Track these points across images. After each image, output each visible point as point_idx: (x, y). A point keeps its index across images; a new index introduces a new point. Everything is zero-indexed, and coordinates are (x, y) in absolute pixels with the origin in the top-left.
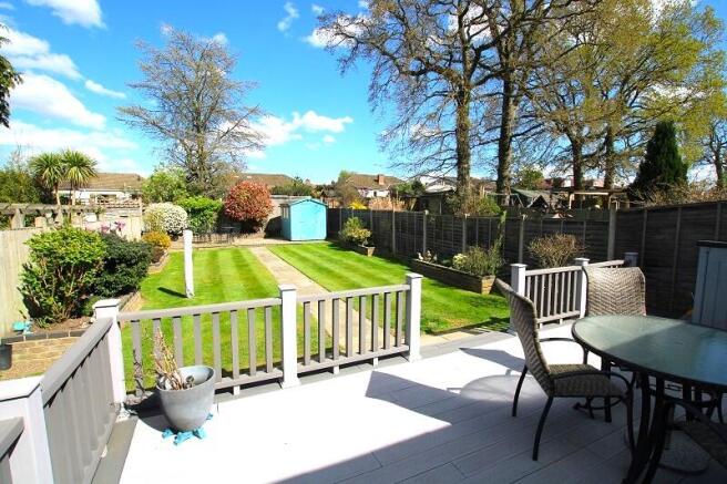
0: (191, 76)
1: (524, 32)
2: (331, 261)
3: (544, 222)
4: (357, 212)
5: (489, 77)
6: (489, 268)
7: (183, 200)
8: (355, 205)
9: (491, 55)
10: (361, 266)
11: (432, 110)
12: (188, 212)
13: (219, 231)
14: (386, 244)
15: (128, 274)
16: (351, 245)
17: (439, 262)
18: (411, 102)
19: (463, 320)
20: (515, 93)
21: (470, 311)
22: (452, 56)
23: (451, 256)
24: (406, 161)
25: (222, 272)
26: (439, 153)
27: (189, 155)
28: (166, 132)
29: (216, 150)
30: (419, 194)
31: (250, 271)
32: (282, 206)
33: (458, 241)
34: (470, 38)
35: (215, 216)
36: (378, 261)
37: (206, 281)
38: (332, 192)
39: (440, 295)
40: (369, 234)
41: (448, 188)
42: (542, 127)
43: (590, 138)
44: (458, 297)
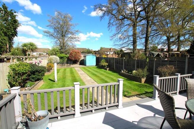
0: (61, 23)
1: (153, 6)
2: (97, 72)
3: (162, 61)
4: (105, 58)
5: (142, 20)
6: (144, 75)
7: (59, 55)
8: (104, 56)
9: (143, 14)
10: (105, 73)
11: (126, 29)
12: (59, 58)
13: (67, 63)
14: (112, 67)
15: (38, 75)
16: (102, 67)
17: (128, 73)
18: (120, 27)
19: (136, 92)
20: (150, 24)
21: (138, 89)
22: (131, 14)
23: (131, 71)
24: (118, 44)
25: (66, 74)
26: (128, 41)
27: (61, 43)
28: (55, 37)
29: (67, 42)
30: (122, 53)
31: (74, 74)
32: (84, 56)
33: (134, 66)
34: (137, 9)
35: (66, 59)
36: (110, 72)
37: (61, 77)
38: (98, 53)
39: (129, 83)
40: (107, 64)
41: (130, 51)
42: (158, 34)
43: (173, 36)
44: (134, 84)
